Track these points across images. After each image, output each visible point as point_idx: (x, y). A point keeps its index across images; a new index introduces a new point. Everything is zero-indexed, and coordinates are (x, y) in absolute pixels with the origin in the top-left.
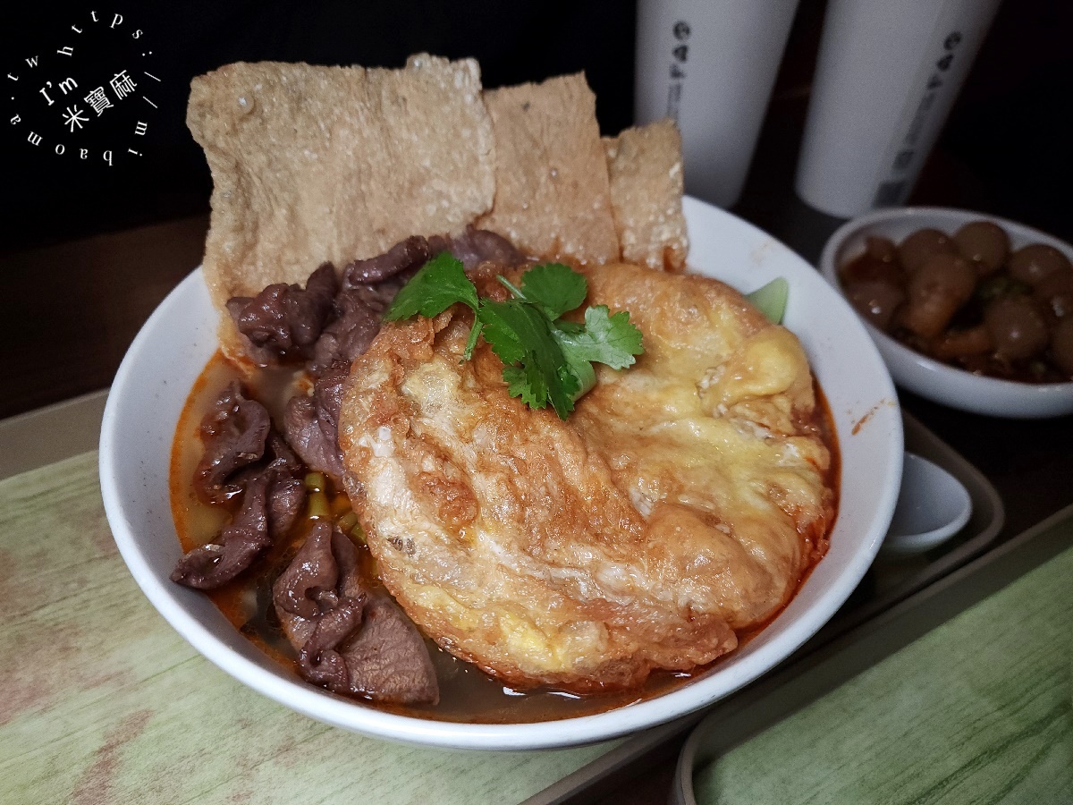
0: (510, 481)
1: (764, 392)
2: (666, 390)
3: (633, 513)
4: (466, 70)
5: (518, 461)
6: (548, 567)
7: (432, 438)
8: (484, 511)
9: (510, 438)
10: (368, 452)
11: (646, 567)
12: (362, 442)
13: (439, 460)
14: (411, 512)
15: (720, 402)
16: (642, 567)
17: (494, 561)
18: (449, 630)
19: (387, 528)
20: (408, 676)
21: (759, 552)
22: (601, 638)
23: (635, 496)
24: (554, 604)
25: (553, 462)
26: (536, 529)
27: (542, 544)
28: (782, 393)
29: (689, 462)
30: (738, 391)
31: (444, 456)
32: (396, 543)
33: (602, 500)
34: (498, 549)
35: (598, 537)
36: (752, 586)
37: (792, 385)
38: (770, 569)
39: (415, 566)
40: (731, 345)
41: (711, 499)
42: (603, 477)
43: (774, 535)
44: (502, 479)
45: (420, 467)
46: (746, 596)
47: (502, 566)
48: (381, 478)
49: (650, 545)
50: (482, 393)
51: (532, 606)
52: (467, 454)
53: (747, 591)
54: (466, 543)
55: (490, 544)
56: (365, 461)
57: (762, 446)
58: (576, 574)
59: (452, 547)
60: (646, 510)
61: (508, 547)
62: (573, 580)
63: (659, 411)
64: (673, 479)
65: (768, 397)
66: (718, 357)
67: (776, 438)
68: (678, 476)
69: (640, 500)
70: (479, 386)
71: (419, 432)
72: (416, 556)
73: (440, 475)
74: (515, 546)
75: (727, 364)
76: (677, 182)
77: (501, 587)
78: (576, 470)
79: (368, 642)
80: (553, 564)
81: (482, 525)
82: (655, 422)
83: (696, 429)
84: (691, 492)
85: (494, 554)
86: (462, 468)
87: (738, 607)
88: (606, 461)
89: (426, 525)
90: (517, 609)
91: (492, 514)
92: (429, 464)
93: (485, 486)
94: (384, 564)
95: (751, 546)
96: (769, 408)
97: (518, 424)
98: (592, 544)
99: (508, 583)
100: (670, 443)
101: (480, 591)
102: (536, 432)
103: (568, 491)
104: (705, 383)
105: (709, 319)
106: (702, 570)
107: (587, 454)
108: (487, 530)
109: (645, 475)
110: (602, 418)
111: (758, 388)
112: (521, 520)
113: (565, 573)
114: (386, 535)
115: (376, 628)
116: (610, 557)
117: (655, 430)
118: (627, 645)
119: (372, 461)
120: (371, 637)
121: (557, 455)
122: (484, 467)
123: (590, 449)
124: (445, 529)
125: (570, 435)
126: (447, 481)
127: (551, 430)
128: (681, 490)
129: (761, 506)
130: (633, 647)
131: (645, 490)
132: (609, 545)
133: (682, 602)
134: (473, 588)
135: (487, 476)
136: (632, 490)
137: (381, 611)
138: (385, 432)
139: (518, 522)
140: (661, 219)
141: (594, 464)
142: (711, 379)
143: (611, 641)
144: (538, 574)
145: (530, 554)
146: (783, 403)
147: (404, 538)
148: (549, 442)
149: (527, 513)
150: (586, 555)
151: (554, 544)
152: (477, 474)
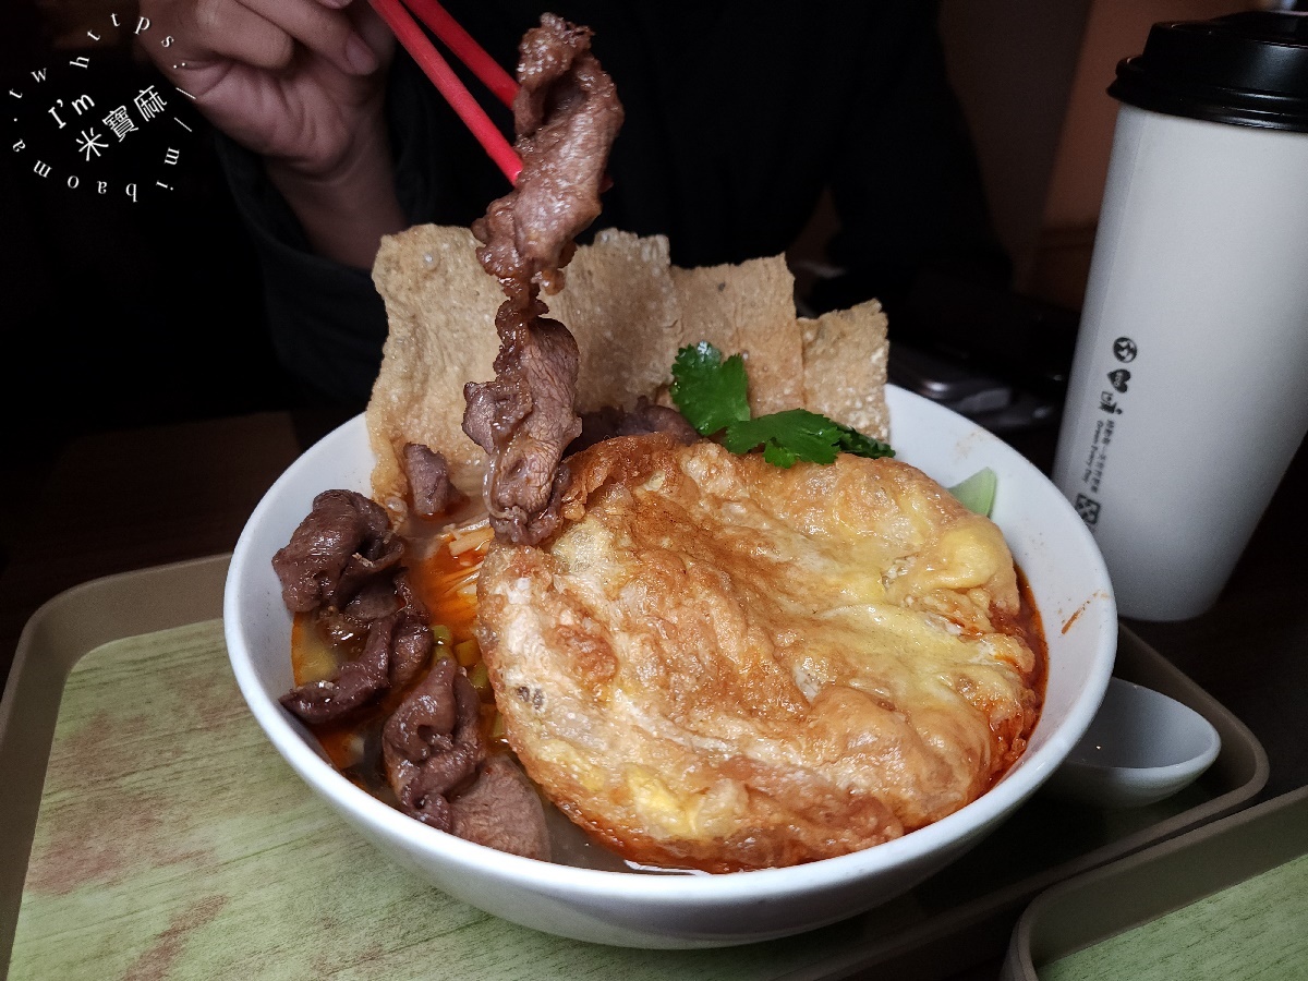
0: (656, 643)
1: (957, 585)
2: (847, 575)
3: (796, 693)
4: (655, 244)
5: (668, 625)
6: (691, 735)
7: (576, 595)
8: (623, 673)
9: (662, 599)
10: (503, 599)
11: (804, 747)
12: (498, 591)
13: (579, 613)
14: (541, 659)
15: (907, 595)
16: (800, 747)
17: (630, 723)
18: (572, 787)
19: (515, 677)
20: (519, 838)
21: (939, 743)
22: (738, 800)
23: (800, 678)
24: (691, 769)
25: (706, 629)
26: (681, 696)
27: (686, 712)
28: (980, 587)
29: (864, 647)
30: (930, 583)
31: (585, 612)
32: (522, 690)
33: (758, 674)
34: (636, 712)
35: (752, 713)
36: (925, 772)
37: (991, 577)
38: (950, 760)
39: (541, 722)
40: (923, 534)
41: (887, 685)
42: (763, 650)
43: (959, 727)
44: (646, 639)
45: (557, 619)
46: (918, 784)
47: (638, 727)
48: (514, 625)
49: (811, 725)
50: (636, 553)
51: (667, 770)
52: (613, 613)
53: (918, 776)
54: (601, 703)
55: (625, 705)
56: (500, 608)
57: (954, 642)
58: (723, 746)
59: (584, 705)
60: (811, 693)
61: (647, 711)
62: (716, 751)
63: (836, 596)
64: (846, 663)
65: (963, 591)
66: (909, 547)
67: (970, 635)
68: (852, 661)
69: (806, 682)
70: (635, 546)
71: (560, 588)
72: (543, 709)
73: (577, 628)
74: (655, 709)
75: (917, 555)
76: (880, 368)
77: (635, 751)
78: (734, 641)
79: (478, 798)
80: (695, 732)
81: (621, 685)
82: (830, 607)
83: (877, 616)
84: (865, 677)
85: (632, 717)
86: (605, 625)
87: (907, 794)
88: (770, 636)
89: (558, 677)
90: (650, 771)
91: (634, 676)
92: (567, 618)
93: (628, 646)
94: (510, 719)
95: (929, 736)
96: (964, 600)
97: (672, 585)
98: (744, 718)
99: (642, 746)
100: (845, 626)
101: (611, 753)
102: (692, 596)
103: (721, 661)
104: (892, 573)
105: (897, 504)
106: (866, 749)
107: (748, 625)
108: (626, 691)
109: (813, 653)
110: (770, 594)
111: (952, 580)
112: (665, 686)
113: (709, 744)
114: (513, 684)
115: (490, 785)
116: (763, 733)
117: (830, 614)
118: (770, 815)
119: (506, 610)
120: (483, 793)
121: (712, 623)
122: (630, 628)
123: (752, 622)
124: (579, 684)
125: (729, 603)
126: (585, 634)
127: (708, 595)
128: (854, 674)
129: (946, 698)
130: (777, 818)
131: (810, 669)
132: (764, 721)
133: (842, 785)
134: (603, 747)
135: (631, 635)
136: (797, 669)
137: (498, 767)
138: (523, 583)
139: (662, 687)
140: (859, 404)
141: (754, 635)
142: (900, 570)
143: (750, 806)
144: (679, 740)
145: (672, 720)
146: (981, 598)
147: (532, 688)
148: (704, 607)
149: (673, 679)
150: (735, 728)
151: (698, 714)
152: (621, 634)
